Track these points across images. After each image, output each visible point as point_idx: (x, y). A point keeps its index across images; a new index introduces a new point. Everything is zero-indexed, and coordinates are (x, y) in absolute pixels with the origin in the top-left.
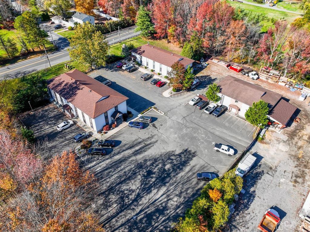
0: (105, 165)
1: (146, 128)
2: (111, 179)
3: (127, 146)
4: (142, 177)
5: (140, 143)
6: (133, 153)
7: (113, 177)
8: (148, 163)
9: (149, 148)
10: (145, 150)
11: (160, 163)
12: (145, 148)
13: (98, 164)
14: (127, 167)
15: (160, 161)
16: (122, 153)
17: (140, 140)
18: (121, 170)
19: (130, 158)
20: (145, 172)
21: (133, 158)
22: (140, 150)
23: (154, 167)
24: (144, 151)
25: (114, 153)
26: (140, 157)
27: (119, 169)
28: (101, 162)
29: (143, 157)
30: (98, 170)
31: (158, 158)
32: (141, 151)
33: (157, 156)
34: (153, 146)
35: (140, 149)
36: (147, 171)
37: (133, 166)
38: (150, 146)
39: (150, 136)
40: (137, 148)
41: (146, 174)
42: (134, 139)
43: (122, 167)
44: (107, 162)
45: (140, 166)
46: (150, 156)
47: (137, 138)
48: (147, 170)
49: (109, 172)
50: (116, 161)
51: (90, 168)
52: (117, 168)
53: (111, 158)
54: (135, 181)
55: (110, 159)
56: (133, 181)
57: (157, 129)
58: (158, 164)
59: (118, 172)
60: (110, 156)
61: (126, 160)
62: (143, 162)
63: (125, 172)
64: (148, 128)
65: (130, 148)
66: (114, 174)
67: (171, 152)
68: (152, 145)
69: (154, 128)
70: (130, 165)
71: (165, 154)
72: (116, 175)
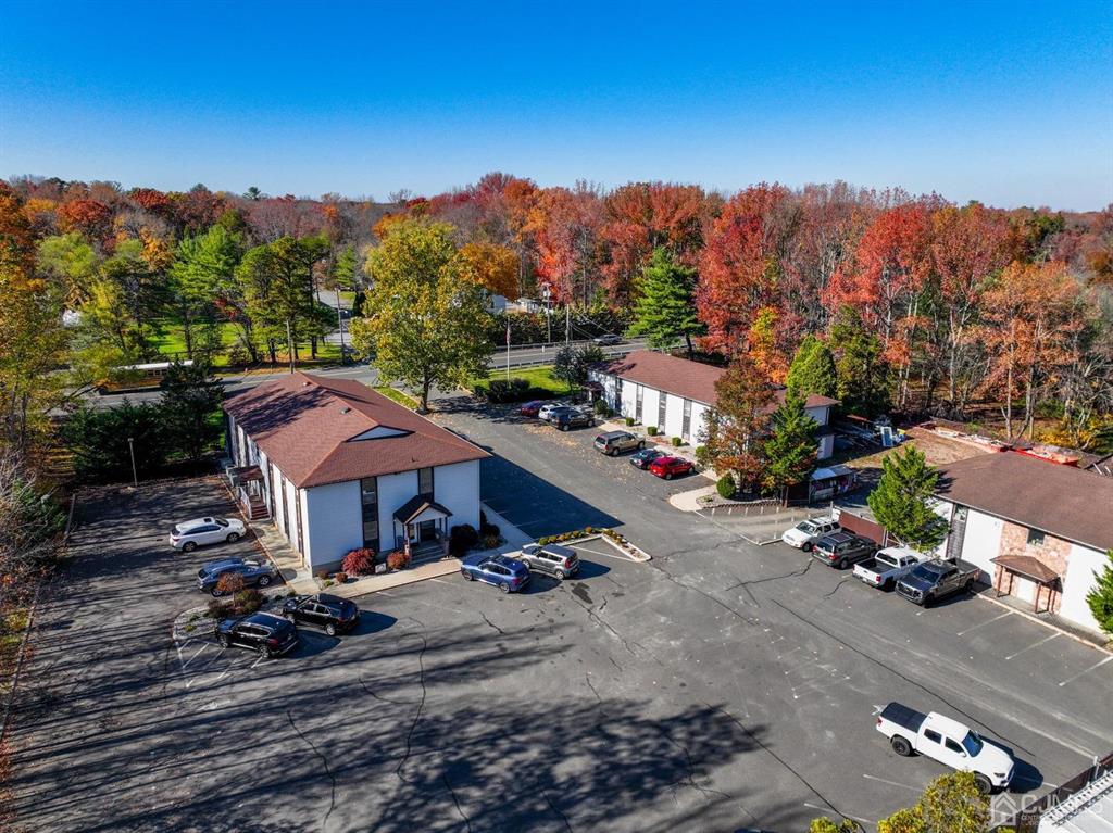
0: (255, 695)
1: (540, 594)
2: (245, 759)
3: (408, 642)
4: (405, 784)
5: (480, 640)
6: (422, 673)
7: (260, 754)
8: (475, 730)
9: (513, 668)
10: (489, 672)
11: (537, 741)
12: (492, 663)
13: (232, 684)
14: (359, 722)
15: (544, 734)
16: (372, 664)
17: (484, 630)
18: (320, 731)
19: (392, 690)
20: (437, 767)
21: (413, 693)
22: (464, 669)
23: (493, 754)
24: (480, 673)
25: (336, 655)
26: (443, 699)
27: (314, 723)
28: (248, 680)
29: (460, 699)
30: (212, 706)
31: (540, 716)
32: (465, 673)
33: (537, 709)
34: (538, 662)
35: (469, 662)
36: (446, 764)
37: (390, 725)
38: (522, 660)
39: (542, 622)
40: (452, 657)
41: (433, 774)
42: (458, 622)
43: (334, 718)
44: (277, 684)
45: (423, 734)
46: (500, 701)
47: (480, 619)
48: (453, 759)
49: (256, 728)
50: (321, 691)
51: (185, 692)
52: (307, 716)
53: (305, 671)
54: (359, 796)
55: (300, 675)
56: (343, 794)
57: (588, 606)
58: (527, 742)
59: (301, 736)
60: (308, 664)
61: (372, 693)
62: (448, 717)
63: (331, 744)
64: (547, 593)
65: (424, 650)
66: (274, 741)
67: (619, 707)
68: (534, 658)
69: (577, 598)
70: (376, 720)
71: (583, 705)
72: (278, 748)
